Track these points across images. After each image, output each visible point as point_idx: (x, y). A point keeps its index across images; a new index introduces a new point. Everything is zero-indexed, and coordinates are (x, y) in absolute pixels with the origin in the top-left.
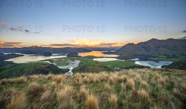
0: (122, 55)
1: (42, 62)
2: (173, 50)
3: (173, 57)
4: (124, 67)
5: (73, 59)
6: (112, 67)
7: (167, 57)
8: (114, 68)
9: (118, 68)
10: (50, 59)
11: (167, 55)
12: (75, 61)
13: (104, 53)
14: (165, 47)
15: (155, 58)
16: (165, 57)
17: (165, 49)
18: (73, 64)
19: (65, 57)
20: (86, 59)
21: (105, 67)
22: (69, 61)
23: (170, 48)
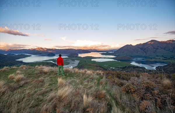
0: (119, 56)
1: (47, 61)
2: (172, 52)
3: (171, 58)
4: (120, 67)
5: (74, 59)
6: (108, 67)
7: (164, 58)
8: (110, 68)
9: (114, 68)
10: (54, 59)
11: (165, 56)
12: (75, 61)
13: (102, 54)
14: (164, 49)
15: (151, 59)
16: (162, 58)
17: (164, 50)
18: (73, 63)
19: (67, 57)
20: (85, 59)
21: (100, 67)
22: (70, 61)
23: (169, 49)
